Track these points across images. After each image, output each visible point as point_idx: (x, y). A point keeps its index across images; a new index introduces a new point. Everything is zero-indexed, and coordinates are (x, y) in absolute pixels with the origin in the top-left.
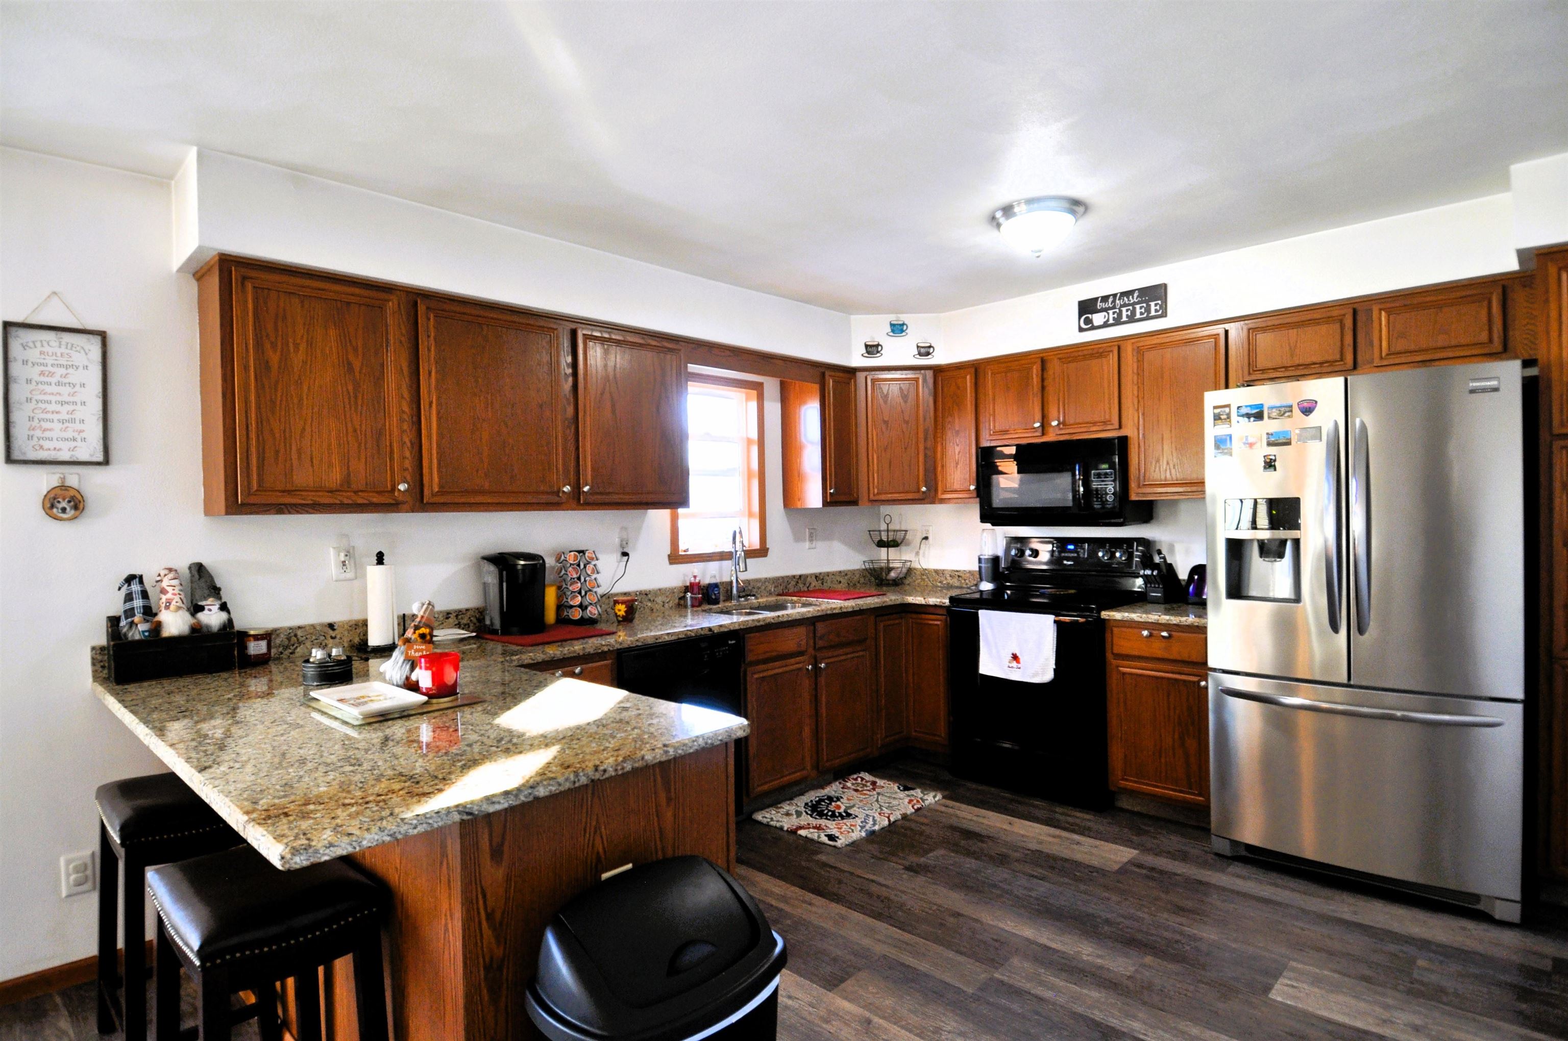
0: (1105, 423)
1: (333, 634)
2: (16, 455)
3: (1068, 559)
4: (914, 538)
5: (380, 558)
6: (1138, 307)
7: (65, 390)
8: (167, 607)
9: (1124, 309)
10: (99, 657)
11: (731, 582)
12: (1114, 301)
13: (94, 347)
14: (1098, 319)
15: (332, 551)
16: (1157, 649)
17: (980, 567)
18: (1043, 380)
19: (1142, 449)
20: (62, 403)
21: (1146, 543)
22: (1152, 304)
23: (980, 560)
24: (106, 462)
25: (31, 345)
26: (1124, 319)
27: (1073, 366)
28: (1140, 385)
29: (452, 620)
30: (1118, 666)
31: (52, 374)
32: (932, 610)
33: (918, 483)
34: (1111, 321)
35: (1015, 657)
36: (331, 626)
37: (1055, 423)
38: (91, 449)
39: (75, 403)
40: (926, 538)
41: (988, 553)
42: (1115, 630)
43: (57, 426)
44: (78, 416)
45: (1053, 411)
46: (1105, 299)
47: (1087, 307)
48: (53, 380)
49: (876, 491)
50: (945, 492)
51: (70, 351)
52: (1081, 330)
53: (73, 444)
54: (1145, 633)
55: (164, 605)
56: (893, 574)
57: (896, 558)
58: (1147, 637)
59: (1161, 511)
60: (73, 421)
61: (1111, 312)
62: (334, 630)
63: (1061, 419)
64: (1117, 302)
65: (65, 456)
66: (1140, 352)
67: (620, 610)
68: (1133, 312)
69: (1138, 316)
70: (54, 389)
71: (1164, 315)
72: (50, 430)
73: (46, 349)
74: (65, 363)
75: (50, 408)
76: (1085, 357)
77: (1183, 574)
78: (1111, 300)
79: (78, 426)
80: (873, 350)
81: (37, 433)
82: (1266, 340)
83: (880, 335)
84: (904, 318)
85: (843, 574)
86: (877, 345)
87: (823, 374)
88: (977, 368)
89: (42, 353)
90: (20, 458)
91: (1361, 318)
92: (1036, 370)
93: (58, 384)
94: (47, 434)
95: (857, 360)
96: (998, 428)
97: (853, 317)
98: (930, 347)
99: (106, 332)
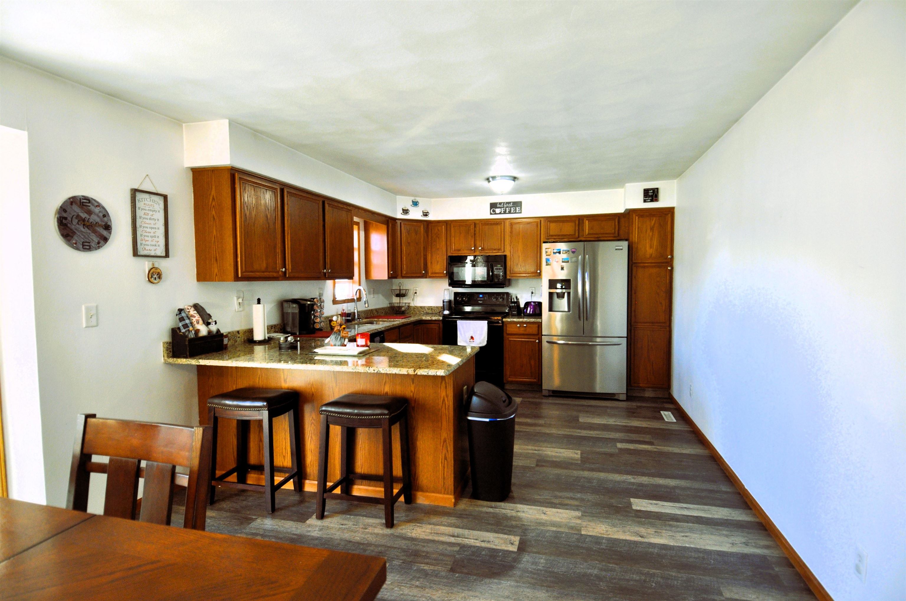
0: (499, 250)
1: (239, 335)
2: (141, 252)
3: (480, 301)
4: (411, 293)
5: (259, 301)
6: (512, 208)
7: (152, 222)
8: (198, 323)
9: (507, 209)
11: (354, 313)
12: (503, 205)
13: (160, 201)
14: (498, 211)
15: (235, 298)
16: (522, 331)
17: (443, 305)
18: (475, 231)
19: (512, 260)
20: (152, 228)
21: (508, 294)
22: (517, 208)
23: (443, 302)
24: (167, 255)
25: (141, 200)
26: (507, 212)
27: (487, 227)
28: (511, 236)
29: (273, 329)
30: (508, 338)
31: (148, 214)
32: (434, 322)
33: (421, 270)
34: (502, 212)
35: (472, 338)
36: (238, 332)
37: (480, 248)
38: (161, 251)
39: (155, 228)
40: (416, 293)
41: (447, 298)
42: (508, 325)
43: (149, 239)
44: (157, 234)
45: (478, 243)
46: (500, 203)
47: (493, 206)
48: (149, 217)
49: (405, 272)
50: (432, 273)
51: (153, 204)
52: (491, 214)
53: (155, 248)
54: (518, 325)
55: (196, 322)
56: (403, 309)
57: (405, 301)
58: (519, 327)
59: (513, 283)
60: (155, 237)
61: (502, 209)
62: (239, 334)
63: (482, 246)
64: (505, 205)
65: (153, 253)
66: (511, 225)
68: (511, 210)
69: (512, 212)
70: (148, 221)
71: (521, 213)
72: (148, 241)
73: (146, 202)
74: (152, 209)
75: (148, 230)
76: (491, 224)
77: (522, 305)
78: (502, 204)
79: (157, 239)
80: (405, 211)
81: (144, 242)
82: (553, 225)
83: (408, 205)
84: (418, 199)
85: (383, 309)
86: (407, 210)
87: (388, 221)
88: (447, 223)
89: (144, 204)
90: (139, 254)
91: (581, 221)
92: (472, 227)
93: (150, 219)
94: (147, 243)
95: (399, 215)
96: (456, 248)
97: (398, 197)
98: (428, 212)
99: (167, 195)
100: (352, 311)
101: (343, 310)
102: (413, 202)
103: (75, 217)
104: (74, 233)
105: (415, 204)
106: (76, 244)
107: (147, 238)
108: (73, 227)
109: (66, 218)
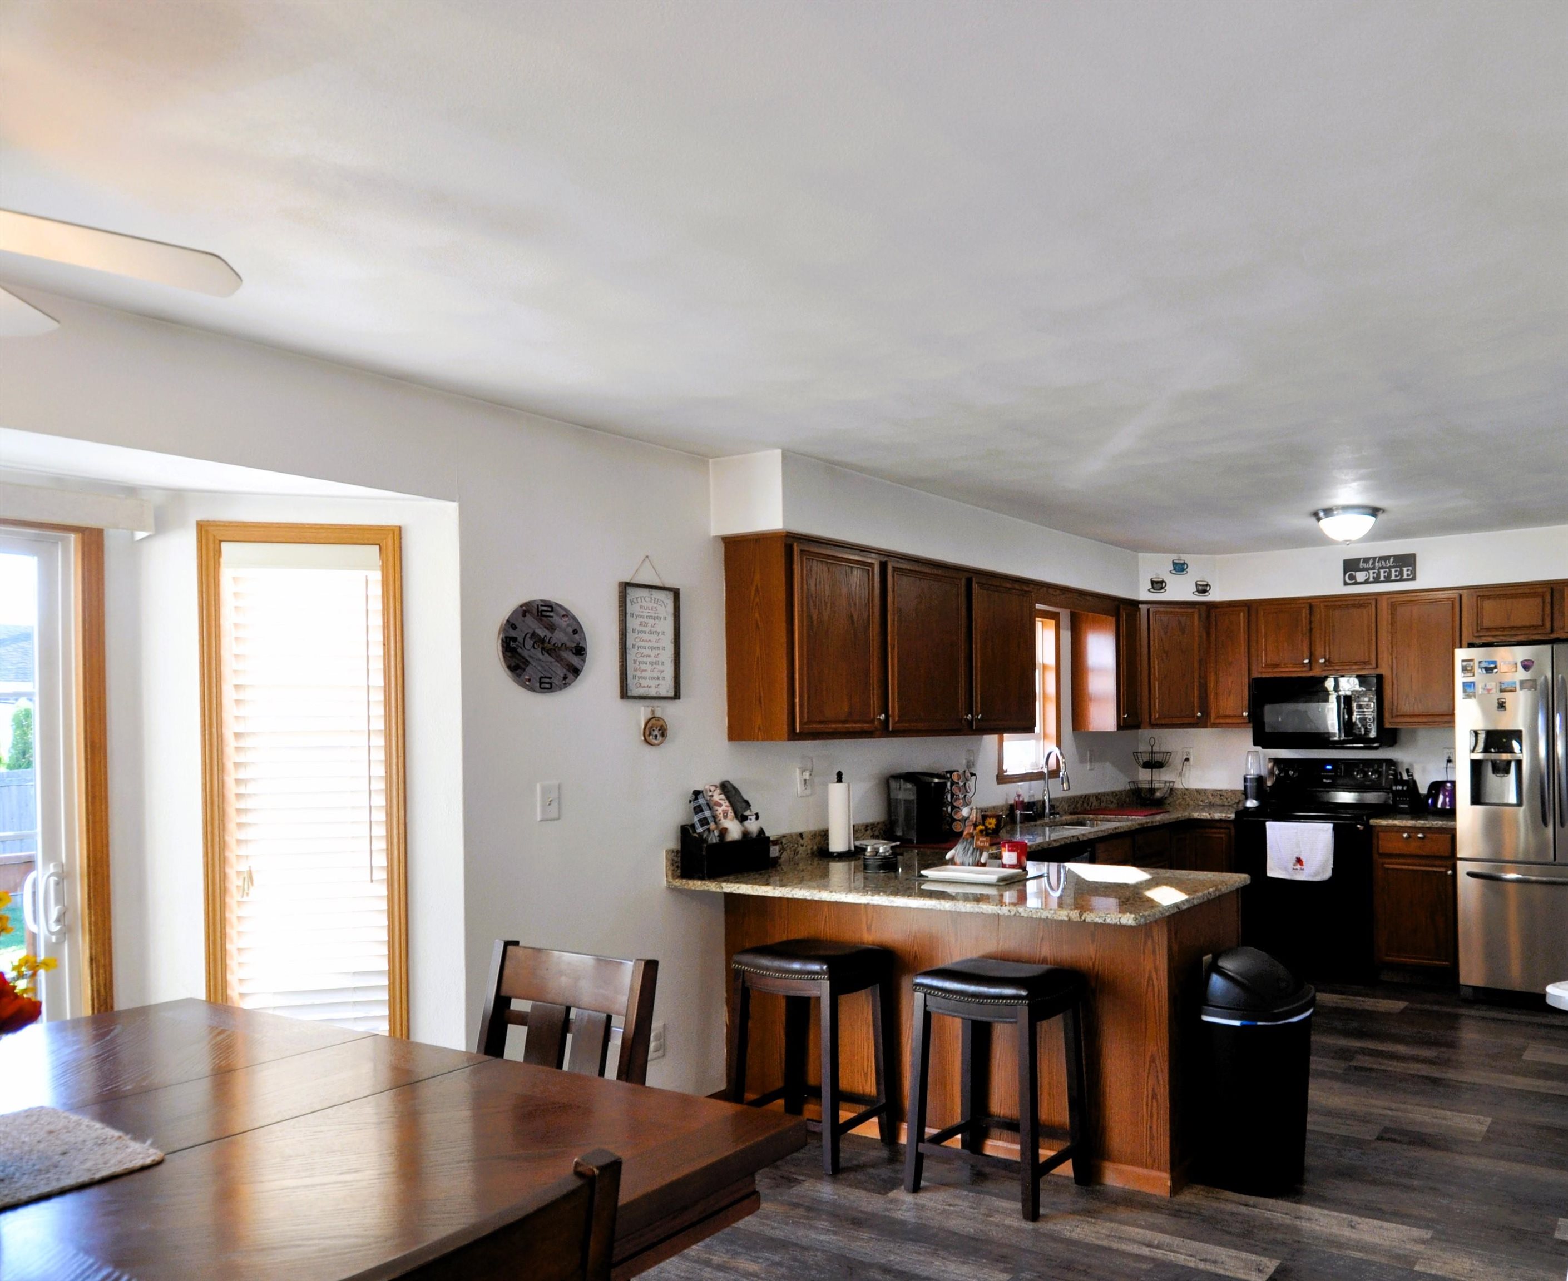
0: (1365, 663)
1: (802, 842)
2: (634, 690)
3: (1327, 778)
4: (1177, 760)
5: (840, 778)
6: (1393, 570)
7: (653, 637)
8: (725, 817)
9: (1382, 571)
10: (676, 859)
11: (1044, 801)
12: (1373, 563)
13: (668, 599)
14: (1360, 576)
15: (798, 771)
16: (1413, 848)
17: (1245, 787)
18: (1311, 622)
19: (1395, 686)
20: (652, 648)
21: (1391, 763)
22: (1405, 569)
23: (1245, 780)
24: (677, 696)
25: (635, 600)
26: (1382, 578)
27: (1337, 613)
28: (1393, 633)
29: (869, 832)
30: (1383, 864)
31: (646, 625)
32: (1218, 825)
33: (1193, 710)
34: (1371, 579)
35: (1299, 861)
36: (801, 835)
37: (1322, 661)
38: (666, 688)
39: (658, 648)
40: (1187, 760)
41: (1253, 772)
42: (1381, 835)
43: (648, 667)
44: (660, 659)
45: (1319, 650)
46: (1366, 560)
47: (1351, 566)
48: (647, 629)
49: (1157, 716)
50: (1218, 717)
51: (655, 605)
52: (1346, 584)
53: (657, 682)
54: (1405, 835)
55: (722, 815)
56: (1158, 794)
57: (1163, 778)
58: (1406, 838)
59: (1402, 737)
60: (657, 663)
61: (1371, 572)
62: (802, 839)
63: (1327, 657)
64: (1377, 564)
65: (653, 693)
66: (1393, 607)
67: (990, 824)
68: (1390, 574)
69: (1393, 578)
70: (646, 637)
71: (1414, 579)
72: (645, 671)
73: (644, 604)
74: (653, 615)
75: (646, 652)
76: (1347, 606)
77: (1423, 790)
78: (1371, 562)
79: (661, 668)
80: (1158, 585)
81: (638, 673)
82: (1488, 605)
83: (1164, 572)
84: (1185, 558)
85: (1114, 794)
86: (1162, 582)
87: (1118, 609)
88: (1250, 607)
89: (641, 607)
90: (629, 694)
91: (1556, 595)
92: (1305, 613)
93: (651, 633)
94: (644, 674)
95: (1144, 594)
96: (1269, 662)
97: (1141, 555)
98: (1207, 585)
99: (679, 589)
100: (1041, 798)
101: (1019, 796)
102: (1174, 564)
103: (529, 635)
104: (527, 663)
105: (1180, 568)
106: (529, 680)
107: (643, 667)
108: (525, 653)
109: (515, 639)
